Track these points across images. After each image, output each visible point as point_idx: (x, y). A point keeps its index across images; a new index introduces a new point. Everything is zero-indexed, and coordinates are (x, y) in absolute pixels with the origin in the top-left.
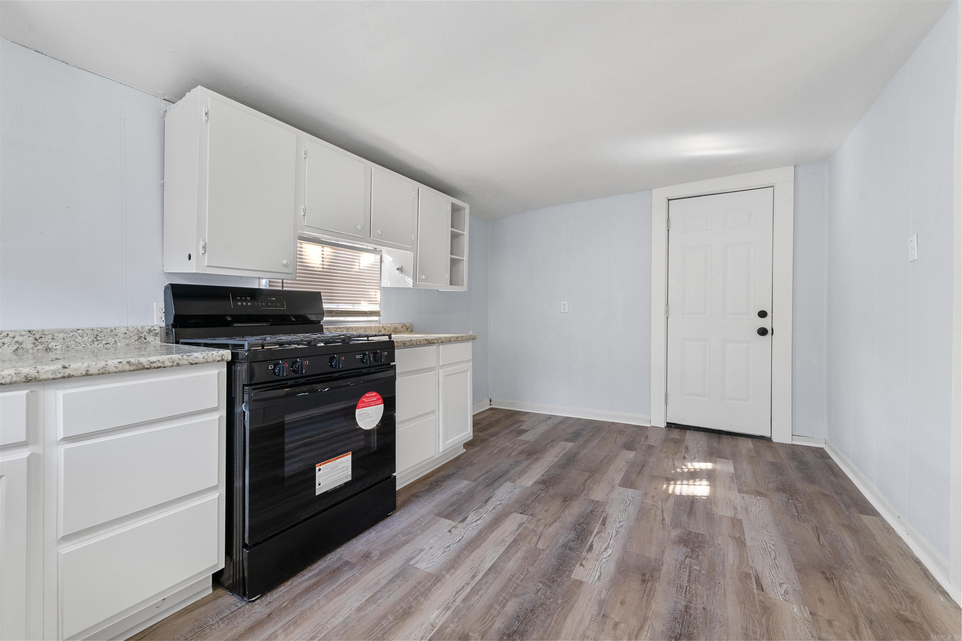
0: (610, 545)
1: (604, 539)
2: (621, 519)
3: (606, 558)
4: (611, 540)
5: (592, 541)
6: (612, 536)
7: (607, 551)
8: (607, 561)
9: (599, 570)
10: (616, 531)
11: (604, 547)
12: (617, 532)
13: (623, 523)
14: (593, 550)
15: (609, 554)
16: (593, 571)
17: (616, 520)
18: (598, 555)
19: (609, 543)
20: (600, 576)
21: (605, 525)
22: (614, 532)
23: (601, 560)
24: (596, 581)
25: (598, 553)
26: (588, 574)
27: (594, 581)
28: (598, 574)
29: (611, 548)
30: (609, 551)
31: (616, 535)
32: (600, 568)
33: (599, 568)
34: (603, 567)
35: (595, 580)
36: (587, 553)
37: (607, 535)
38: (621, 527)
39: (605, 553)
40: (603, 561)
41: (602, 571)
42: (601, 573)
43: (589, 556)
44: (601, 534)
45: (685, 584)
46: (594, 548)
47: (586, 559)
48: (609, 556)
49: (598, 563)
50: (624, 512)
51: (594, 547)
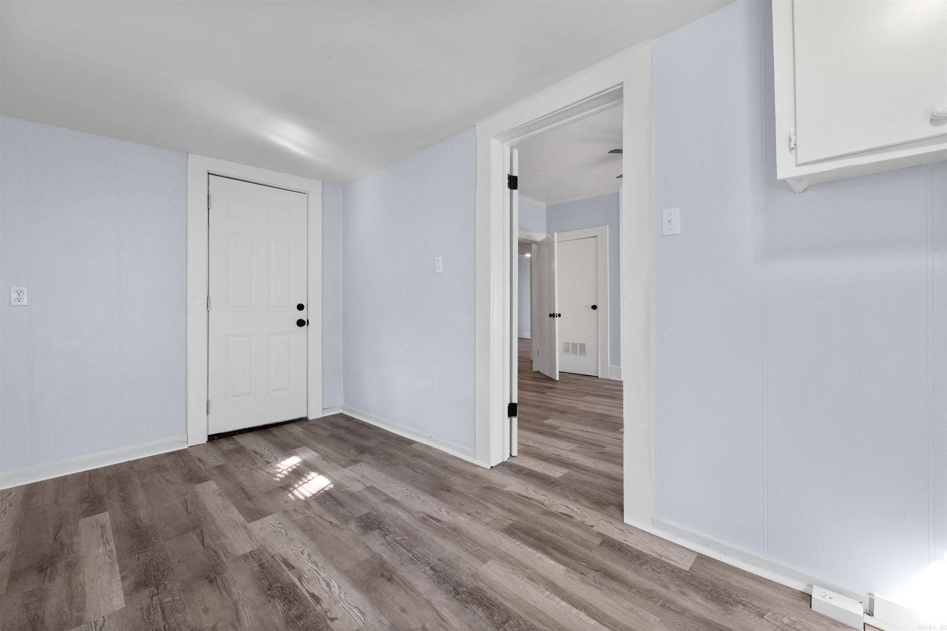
0: (326, 579)
1: (314, 580)
2: (301, 550)
3: (340, 593)
4: (320, 574)
5: (307, 591)
6: (316, 571)
7: (331, 586)
8: (345, 594)
9: (352, 607)
10: (312, 563)
11: (324, 585)
12: (315, 563)
13: (306, 551)
14: (319, 596)
15: (337, 587)
16: (349, 613)
17: (297, 554)
18: (330, 597)
19: (322, 578)
20: (360, 611)
21: (295, 567)
22: (312, 565)
23: (340, 598)
24: (364, 618)
25: (327, 595)
26: (350, 621)
27: (363, 620)
28: (356, 611)
29: (331, 581)
30: (334, 584)
31: (317, 566)
32: (350, 604)
33: (349, 606)
34: (350, 602)
35: (362, 618)
36: (321, 605)
37: (311, 574)
38: (309, 556)
39: (333, 589)
40: (343, 597)
41: (355, 605)
42: (356, 607)
43: (325, 606)
44: (303, 577)
45: (411, 555)
46: (318, 595)
47: (327, 610)
48: (340, 588)
49: (341, 603)
50: (292, 541)
51: (316, 593)
